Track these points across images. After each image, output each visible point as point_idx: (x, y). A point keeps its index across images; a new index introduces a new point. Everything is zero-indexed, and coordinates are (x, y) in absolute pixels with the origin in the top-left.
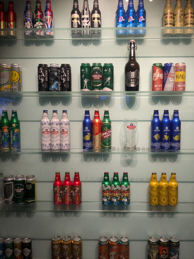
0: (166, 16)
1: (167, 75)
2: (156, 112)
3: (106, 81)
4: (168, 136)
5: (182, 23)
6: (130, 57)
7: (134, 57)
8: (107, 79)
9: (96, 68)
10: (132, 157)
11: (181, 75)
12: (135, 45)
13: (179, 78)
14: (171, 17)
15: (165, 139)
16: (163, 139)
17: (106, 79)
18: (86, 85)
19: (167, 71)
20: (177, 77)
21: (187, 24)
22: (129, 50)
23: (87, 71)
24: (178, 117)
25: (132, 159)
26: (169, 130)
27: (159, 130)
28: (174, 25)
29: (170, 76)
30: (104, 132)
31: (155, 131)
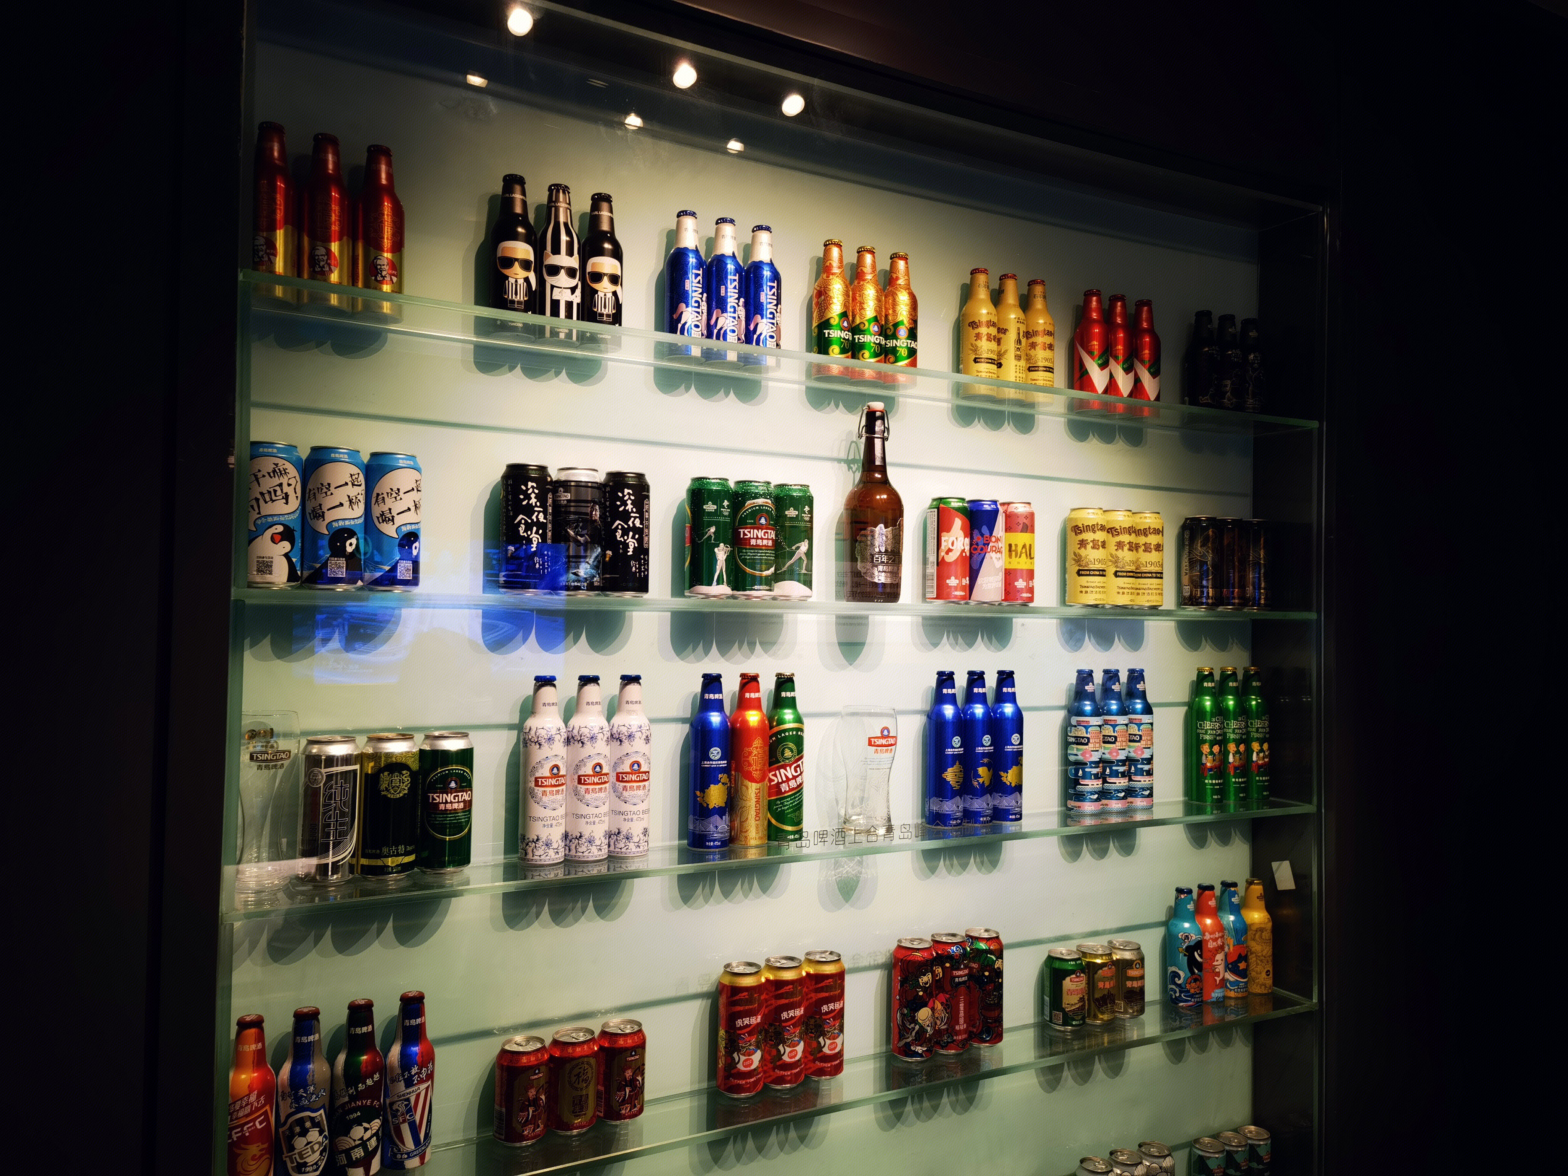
0: (976, 331)
1: (984, 544)
2: (945, 679)
3: (792, 554)
4: (990, 771)
5: (1023, 363)
6: (869, 466)
8: (798, 548)
9: (760, 501)
10: (860, 863)
11: (1024, 546)
13: (1020, 557)
14: (992, 337)
15: (981, 780)
16: (975, 784)
17: (794, 548)
18: (722, 570)
19: (985, 530)
20: (1014, 553)
21: (1037, 368)
22: (866, 439)
23: (726, 512)
24: (1012, 698)
25: (861, 873)
28: (1000, 365)
29: (994, 549)
31: (949, 751)
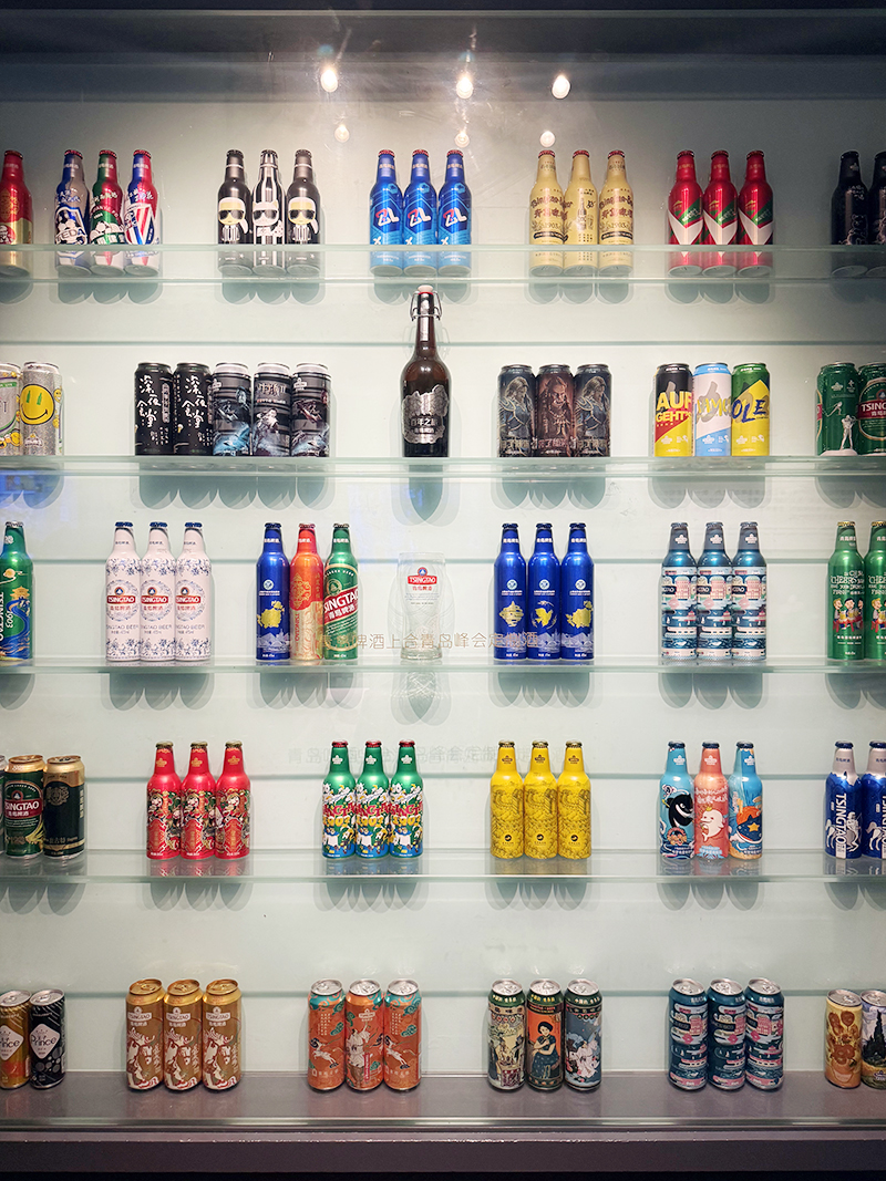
0: (536, 208)
2: (511, 530)
4: (551, 612)
5: (594, 233)
6: (419, 344)
7: (431, 342)
12: (436, 305)
14: (555, 212)
15: (539, 620)
16: (534, 623)
21: (610, 235)
22: (416, 320)
24: (584, 547)
26: (552, 593)
27: (519, 593)
28: (565, 238)
30: (331, 599)
31: (505, 593)
